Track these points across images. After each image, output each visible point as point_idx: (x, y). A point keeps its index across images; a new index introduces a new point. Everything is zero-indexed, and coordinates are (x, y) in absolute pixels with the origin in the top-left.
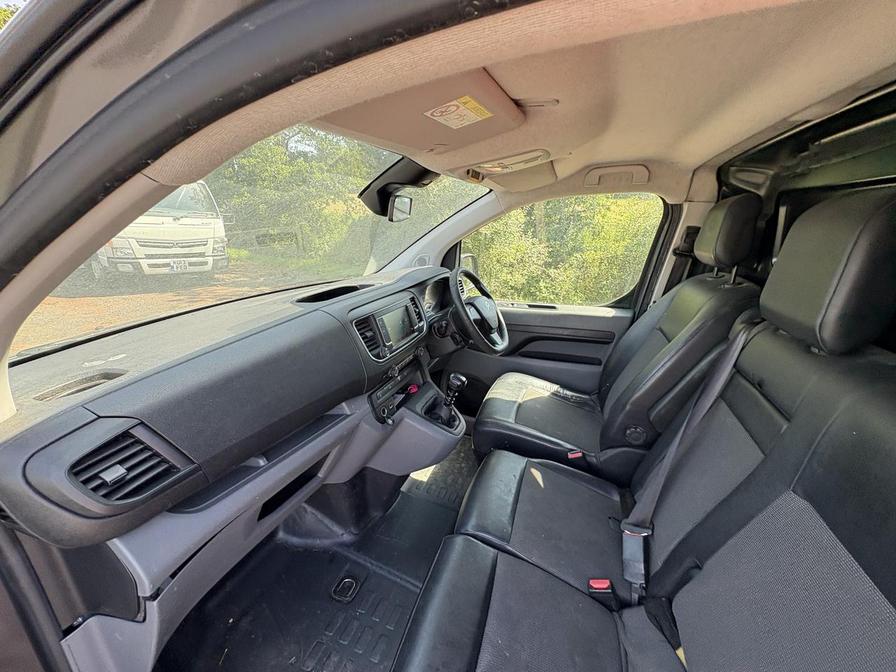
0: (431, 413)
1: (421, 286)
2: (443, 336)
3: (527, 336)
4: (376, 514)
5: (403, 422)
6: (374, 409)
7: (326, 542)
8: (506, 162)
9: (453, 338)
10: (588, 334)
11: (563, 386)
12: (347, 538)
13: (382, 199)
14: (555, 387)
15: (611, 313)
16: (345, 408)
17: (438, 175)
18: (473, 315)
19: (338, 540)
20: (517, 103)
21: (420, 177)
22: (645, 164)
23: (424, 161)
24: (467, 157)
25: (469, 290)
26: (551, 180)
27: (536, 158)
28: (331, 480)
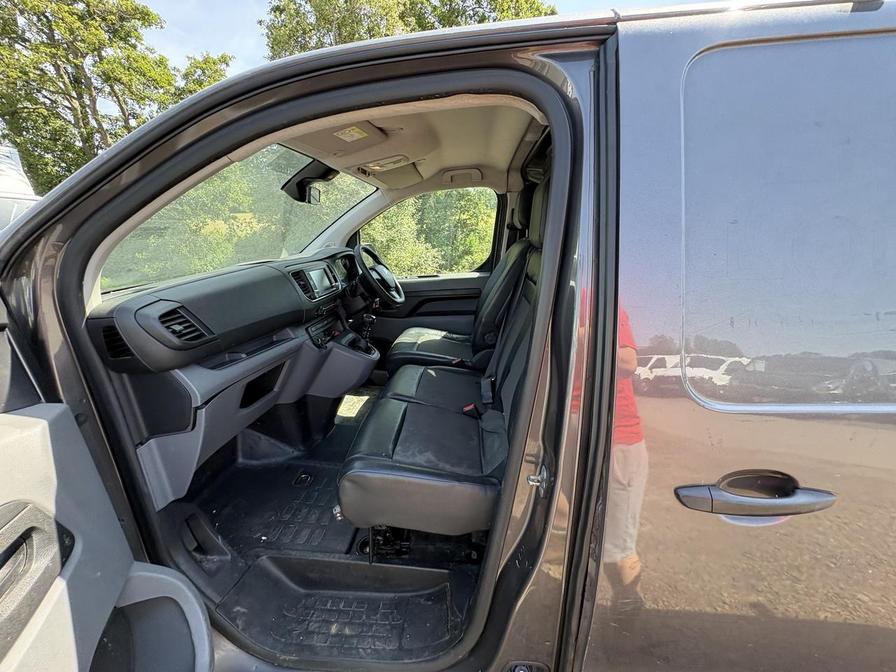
0: (353, 345)
1: (333, 257)
2: (354, 296)
3: (420, 299)
4: (318, 438)
5: (332, 353)
6: (311, 337)
7: (280, 459)
8: (381, 162)
9: (362, 295)
10: (463, 292)
11: (449, 332)
12: (296, 453)
13: (300, 190)
14: (444, 333)
15: (476, 275)
16: (289, 332)
17: (338, 172)
18: (375, 276)
19: (289, 456)
20: (381, 129)
21: (327, 174)
22: (478, 167)
23: (330, 163)
24: (357, 160)
25: (369, 262)
26: (419, 180)
27: (400, 161)
28: (281, 402)
